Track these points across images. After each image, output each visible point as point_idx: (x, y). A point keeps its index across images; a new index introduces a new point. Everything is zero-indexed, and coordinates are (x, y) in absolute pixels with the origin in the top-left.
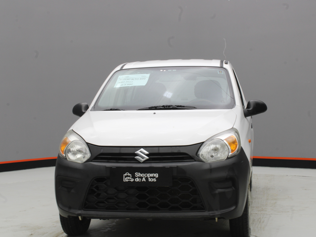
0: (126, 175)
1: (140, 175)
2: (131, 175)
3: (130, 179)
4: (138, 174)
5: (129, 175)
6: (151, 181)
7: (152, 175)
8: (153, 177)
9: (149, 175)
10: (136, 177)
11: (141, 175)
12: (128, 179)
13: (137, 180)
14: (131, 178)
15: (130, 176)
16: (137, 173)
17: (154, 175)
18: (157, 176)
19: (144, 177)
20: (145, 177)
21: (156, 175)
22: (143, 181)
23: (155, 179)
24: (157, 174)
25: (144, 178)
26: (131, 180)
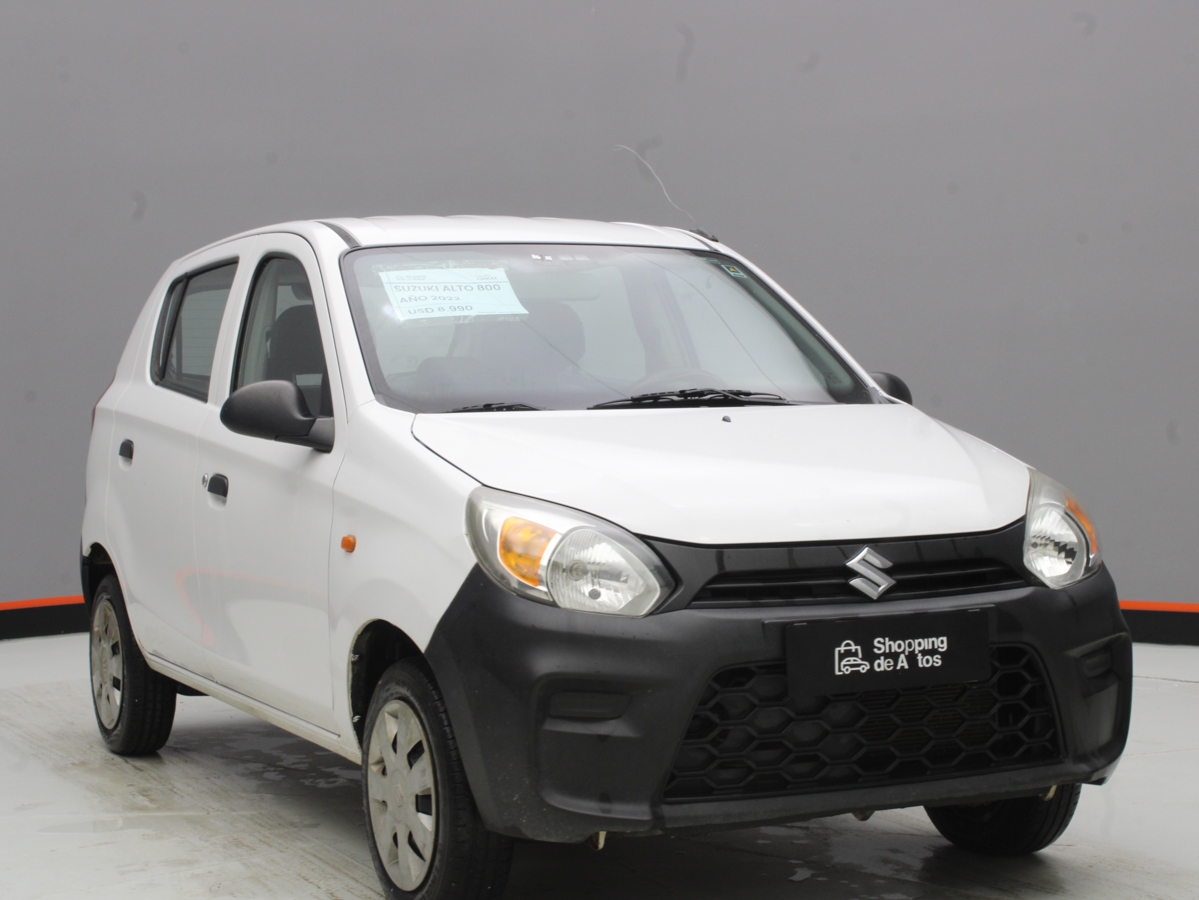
0: (842, 649)
1: (890, 646)
2: (859, 648)
3: (859, 665)
4: (882, 645)
5: (853, 648)
6: (924, 667)
7: (926, 644)
8: (933, 652)
9: (920, 644)
10: (878, 657)
11: (895, 648)
12: (852, 666)
13: (879, 665)
14: (860, 662)
15: (855, 654)
16: (881, 640)
17: (933, 642)
18: (944, 647)
19: (903, 652)
20: (907, 653)
21: (942, 642)
22: (898, 668)
23: (939, 657)
24: (945, 639)
25: (902, 657)
26: (860, 669)
